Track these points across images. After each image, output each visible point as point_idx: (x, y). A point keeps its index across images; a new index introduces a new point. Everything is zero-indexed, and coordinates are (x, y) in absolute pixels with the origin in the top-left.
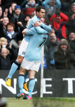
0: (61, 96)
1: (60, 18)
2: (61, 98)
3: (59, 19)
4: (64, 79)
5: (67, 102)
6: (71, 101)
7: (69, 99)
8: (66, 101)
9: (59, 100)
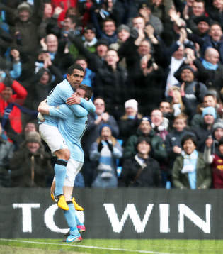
0: (11, 236)
1: (11, 92)
2: (11, 240)
3: (9, 94)
4: (15, 205)
5: (21, 247)
6: (29, 246)
7: (25, 241)
8: (18, 246)
9: (7, 244)
